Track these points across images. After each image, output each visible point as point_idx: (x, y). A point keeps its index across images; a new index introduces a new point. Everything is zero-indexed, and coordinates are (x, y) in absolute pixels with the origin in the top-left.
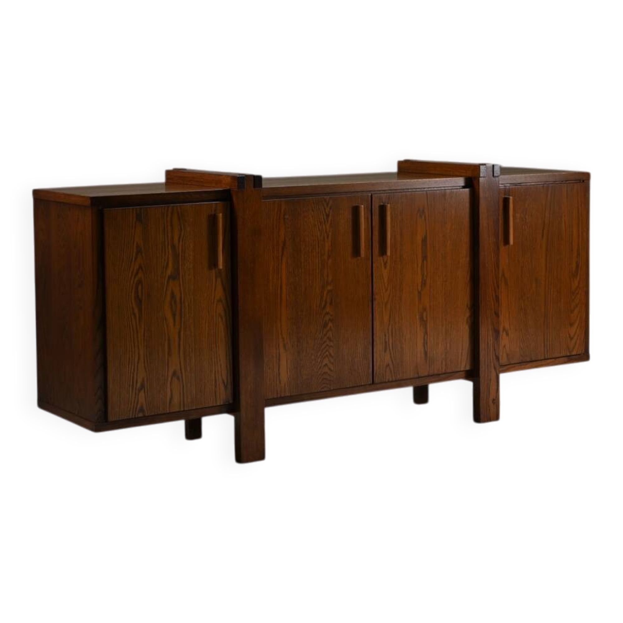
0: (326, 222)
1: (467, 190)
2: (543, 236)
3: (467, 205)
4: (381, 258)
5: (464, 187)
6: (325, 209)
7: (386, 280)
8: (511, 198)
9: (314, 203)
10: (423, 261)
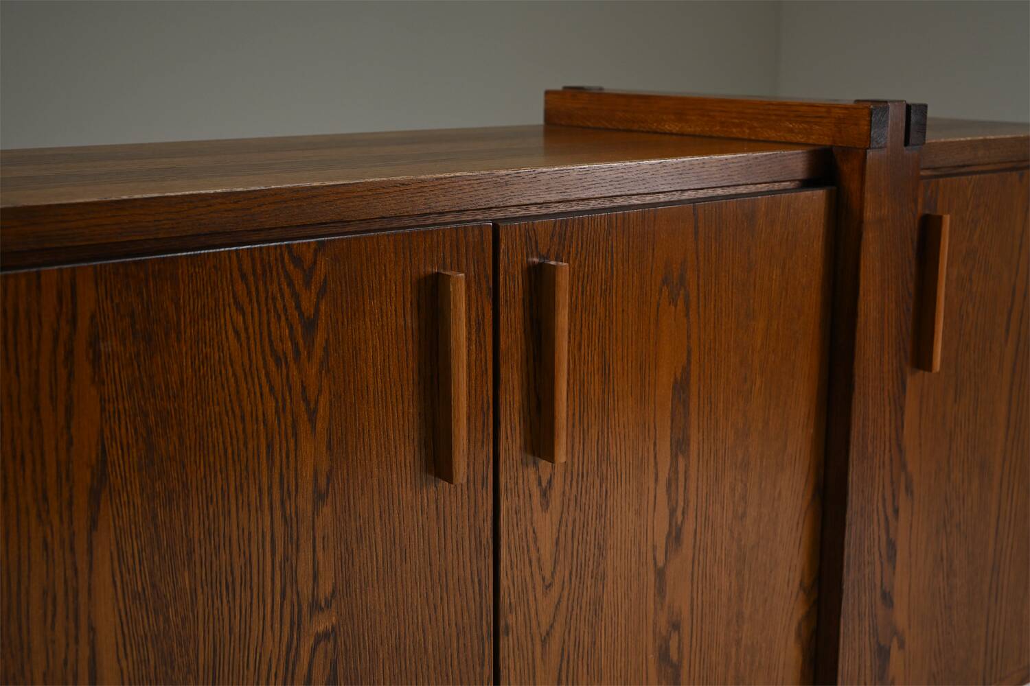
0: (304, 354)
1: (818, 196)
2: (1007, 330)
3: (817, 246)
4: (531, 473)
5: (807, 184)
6: (296, 296)
7: (547, 548)
8: (947, 219)
9: (243, 276)
10: (674, 458)
